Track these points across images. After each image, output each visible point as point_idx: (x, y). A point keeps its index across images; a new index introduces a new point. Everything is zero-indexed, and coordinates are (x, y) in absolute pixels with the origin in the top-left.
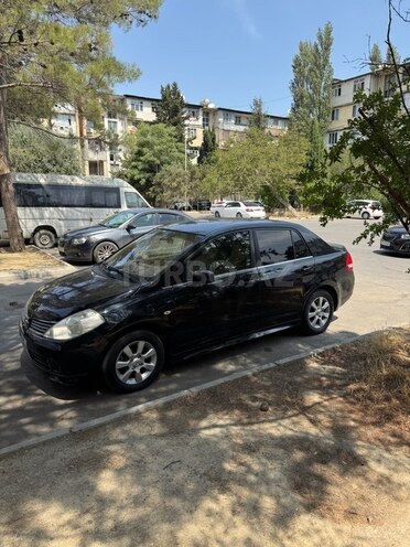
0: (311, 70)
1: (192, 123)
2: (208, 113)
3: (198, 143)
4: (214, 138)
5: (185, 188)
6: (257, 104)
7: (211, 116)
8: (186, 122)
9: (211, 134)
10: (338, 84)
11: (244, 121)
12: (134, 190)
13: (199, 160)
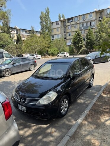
0: (45, 19)
1: (13, 33)
2: (17, 30)
3: (16, 38)
4: (20, 37)
5: (15, 51)
6: (32, 28)
7: (18, 31)
8: (11, 33)
9: (19, 36)
10: (52, 23)
11: (28, 32)
12: (7, 52)
13: (17, 43)
